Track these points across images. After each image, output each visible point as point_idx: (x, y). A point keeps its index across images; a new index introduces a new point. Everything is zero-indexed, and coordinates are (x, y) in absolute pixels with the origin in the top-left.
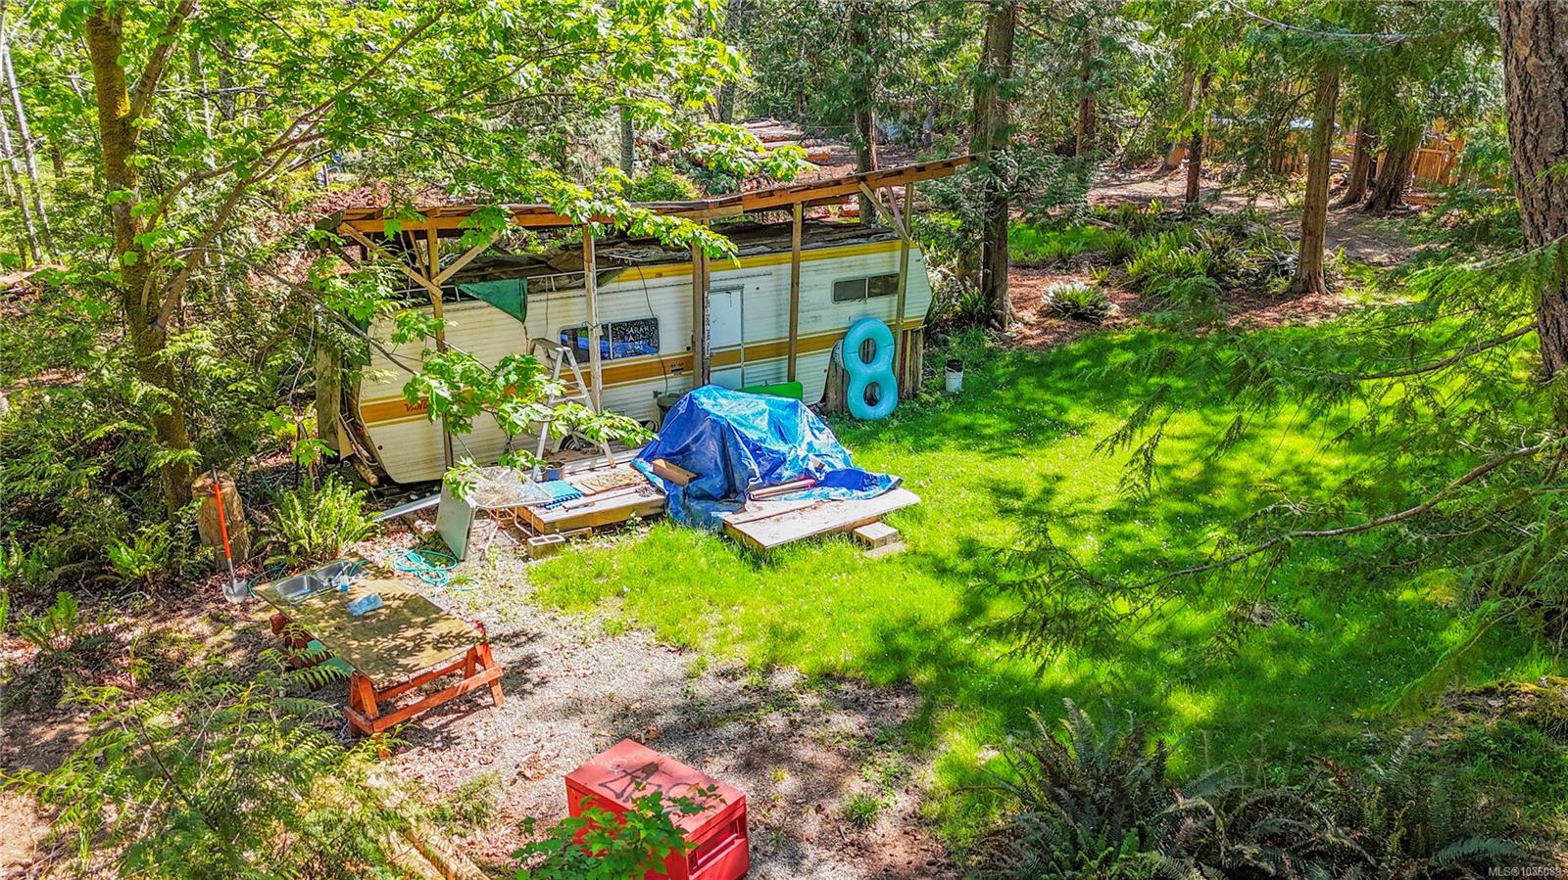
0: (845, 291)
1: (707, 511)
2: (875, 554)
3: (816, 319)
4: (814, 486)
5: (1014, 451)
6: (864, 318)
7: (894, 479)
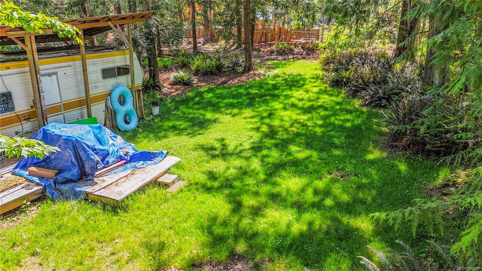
0: (107, 73)
1: (73, 188)
2: (173, 189)
3: (96, 87)
4: (125, 163)
5: (198, 132)
6: (117, 86)
7: (165, 152)
